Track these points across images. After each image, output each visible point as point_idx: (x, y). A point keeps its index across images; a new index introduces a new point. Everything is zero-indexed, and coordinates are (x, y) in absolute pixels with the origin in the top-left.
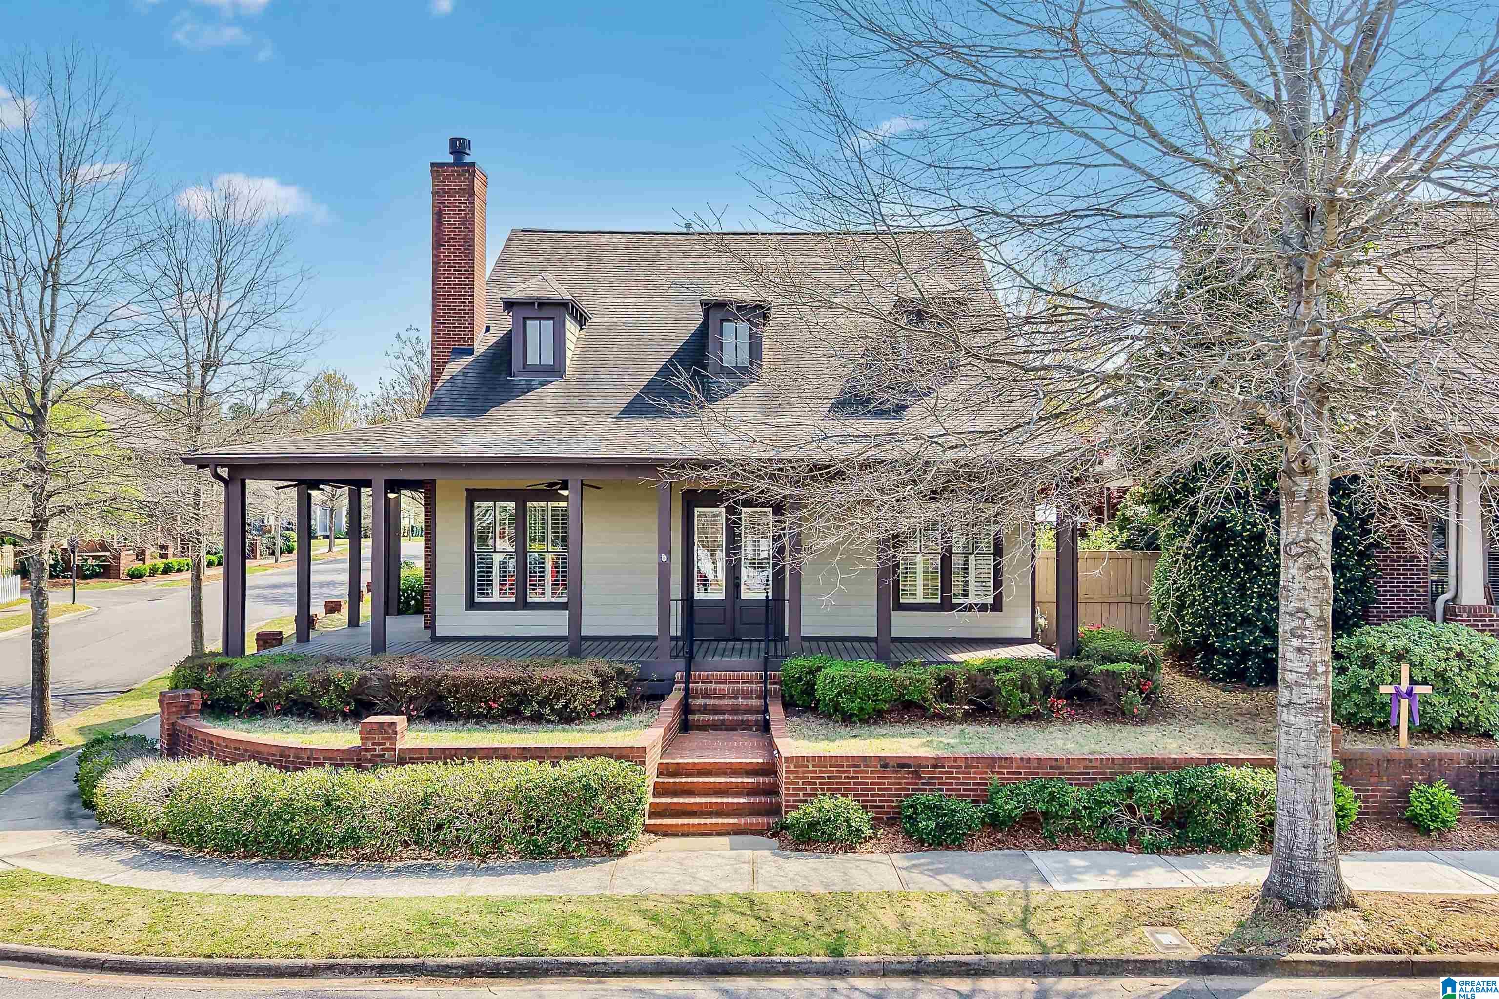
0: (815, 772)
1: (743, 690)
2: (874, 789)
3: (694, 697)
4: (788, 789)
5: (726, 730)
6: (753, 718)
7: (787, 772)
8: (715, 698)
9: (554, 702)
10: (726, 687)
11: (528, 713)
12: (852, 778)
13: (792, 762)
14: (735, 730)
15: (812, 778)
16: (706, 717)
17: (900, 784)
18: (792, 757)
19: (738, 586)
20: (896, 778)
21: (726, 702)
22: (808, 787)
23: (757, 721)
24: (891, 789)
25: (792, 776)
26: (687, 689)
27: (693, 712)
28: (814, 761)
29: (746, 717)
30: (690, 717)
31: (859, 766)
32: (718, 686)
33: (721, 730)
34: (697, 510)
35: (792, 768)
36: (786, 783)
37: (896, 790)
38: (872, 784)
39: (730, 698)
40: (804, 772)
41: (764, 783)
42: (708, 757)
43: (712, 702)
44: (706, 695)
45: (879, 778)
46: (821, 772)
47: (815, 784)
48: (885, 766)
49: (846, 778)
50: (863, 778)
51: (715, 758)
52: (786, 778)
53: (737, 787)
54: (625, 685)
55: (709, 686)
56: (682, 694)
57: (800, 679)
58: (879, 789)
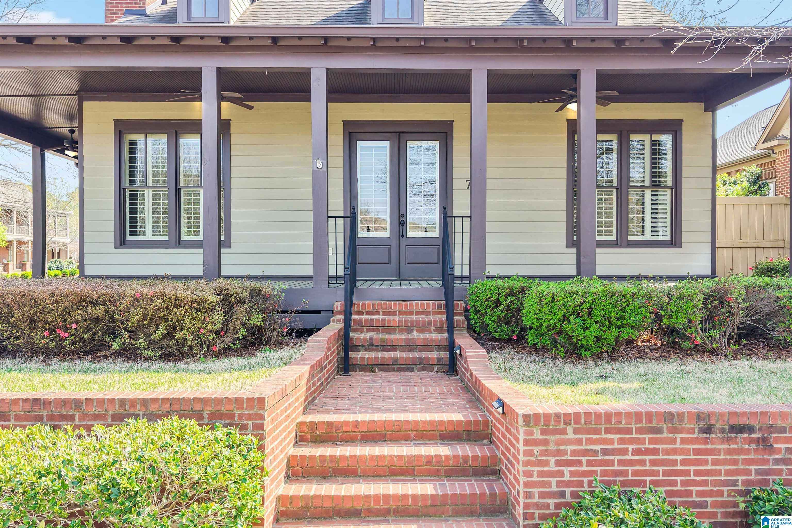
0: (579, 442)
1: (418, 322)
2: (687, 473)
3: (356, 331)
4: (529, 474)
5: (399, 370)
6: (434, 355)
7: (526, 443)
8: (383, 331)
9: (151, 330)
10: (397, 318)
11: (116, 346)
12: (648, 452)
13: (537, 424)
14: (412, 370)
15: (574, 453)
16: (372, 355)
17: (735, 462)
18: (537, 416)
19: (403, 224)
20: (729, 452)
21: (396, 336)
22: (566, 470)
23: (439, 360)
24: (718, 473)
25: (536, 449)
26: (347, 321)
27: (356, 348)
28: (577, 422)
29: (424, 355)
30: (352, 355)
31: (659, 431)
32: (386, 318)
33: (393, 370)
34: (360, 144)
35: (537, 435)
36: (527, 464)
37: (728, 473)
38: (684, 462)
39: (401, 331)
40: (558, 443)
41: (475, 457)
42: (377, 410)
43: (380, 336)
44: (372, 328)
45: (697, 452)
46: (590, 442)
47: (579, 463)
48: (708, 430)
49: (637, 452)
50: (667, 452)
51: (388, 411)
52: (527, 453)
53: (429, 462)
54: (263, 311)
55: (375, 317)
56: (341, 325)
57: (497, 303)
58: (698, 473)
